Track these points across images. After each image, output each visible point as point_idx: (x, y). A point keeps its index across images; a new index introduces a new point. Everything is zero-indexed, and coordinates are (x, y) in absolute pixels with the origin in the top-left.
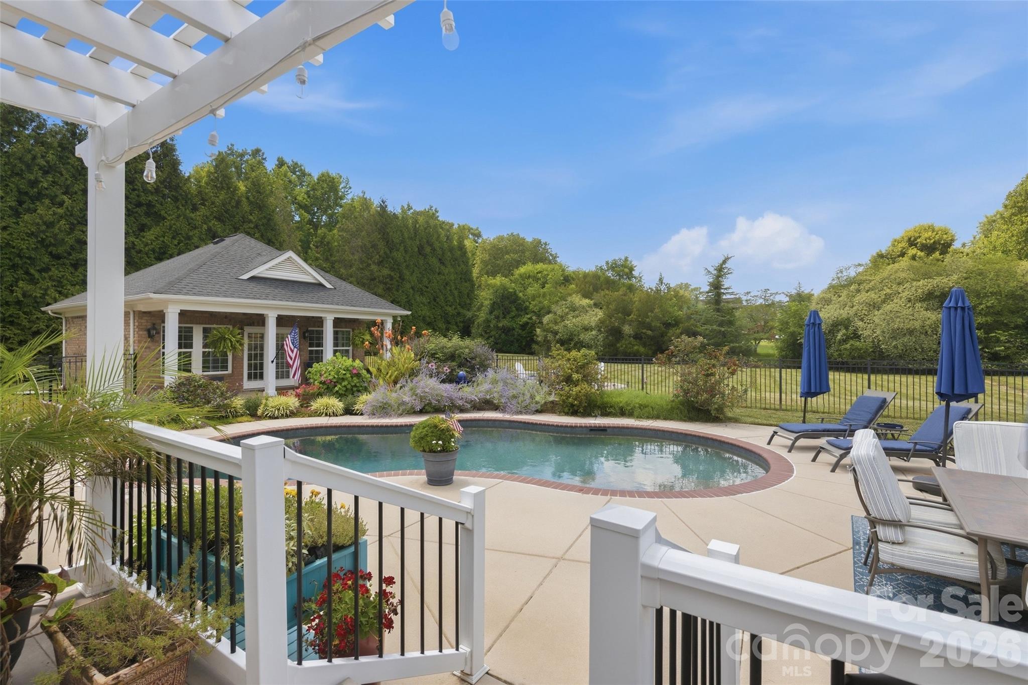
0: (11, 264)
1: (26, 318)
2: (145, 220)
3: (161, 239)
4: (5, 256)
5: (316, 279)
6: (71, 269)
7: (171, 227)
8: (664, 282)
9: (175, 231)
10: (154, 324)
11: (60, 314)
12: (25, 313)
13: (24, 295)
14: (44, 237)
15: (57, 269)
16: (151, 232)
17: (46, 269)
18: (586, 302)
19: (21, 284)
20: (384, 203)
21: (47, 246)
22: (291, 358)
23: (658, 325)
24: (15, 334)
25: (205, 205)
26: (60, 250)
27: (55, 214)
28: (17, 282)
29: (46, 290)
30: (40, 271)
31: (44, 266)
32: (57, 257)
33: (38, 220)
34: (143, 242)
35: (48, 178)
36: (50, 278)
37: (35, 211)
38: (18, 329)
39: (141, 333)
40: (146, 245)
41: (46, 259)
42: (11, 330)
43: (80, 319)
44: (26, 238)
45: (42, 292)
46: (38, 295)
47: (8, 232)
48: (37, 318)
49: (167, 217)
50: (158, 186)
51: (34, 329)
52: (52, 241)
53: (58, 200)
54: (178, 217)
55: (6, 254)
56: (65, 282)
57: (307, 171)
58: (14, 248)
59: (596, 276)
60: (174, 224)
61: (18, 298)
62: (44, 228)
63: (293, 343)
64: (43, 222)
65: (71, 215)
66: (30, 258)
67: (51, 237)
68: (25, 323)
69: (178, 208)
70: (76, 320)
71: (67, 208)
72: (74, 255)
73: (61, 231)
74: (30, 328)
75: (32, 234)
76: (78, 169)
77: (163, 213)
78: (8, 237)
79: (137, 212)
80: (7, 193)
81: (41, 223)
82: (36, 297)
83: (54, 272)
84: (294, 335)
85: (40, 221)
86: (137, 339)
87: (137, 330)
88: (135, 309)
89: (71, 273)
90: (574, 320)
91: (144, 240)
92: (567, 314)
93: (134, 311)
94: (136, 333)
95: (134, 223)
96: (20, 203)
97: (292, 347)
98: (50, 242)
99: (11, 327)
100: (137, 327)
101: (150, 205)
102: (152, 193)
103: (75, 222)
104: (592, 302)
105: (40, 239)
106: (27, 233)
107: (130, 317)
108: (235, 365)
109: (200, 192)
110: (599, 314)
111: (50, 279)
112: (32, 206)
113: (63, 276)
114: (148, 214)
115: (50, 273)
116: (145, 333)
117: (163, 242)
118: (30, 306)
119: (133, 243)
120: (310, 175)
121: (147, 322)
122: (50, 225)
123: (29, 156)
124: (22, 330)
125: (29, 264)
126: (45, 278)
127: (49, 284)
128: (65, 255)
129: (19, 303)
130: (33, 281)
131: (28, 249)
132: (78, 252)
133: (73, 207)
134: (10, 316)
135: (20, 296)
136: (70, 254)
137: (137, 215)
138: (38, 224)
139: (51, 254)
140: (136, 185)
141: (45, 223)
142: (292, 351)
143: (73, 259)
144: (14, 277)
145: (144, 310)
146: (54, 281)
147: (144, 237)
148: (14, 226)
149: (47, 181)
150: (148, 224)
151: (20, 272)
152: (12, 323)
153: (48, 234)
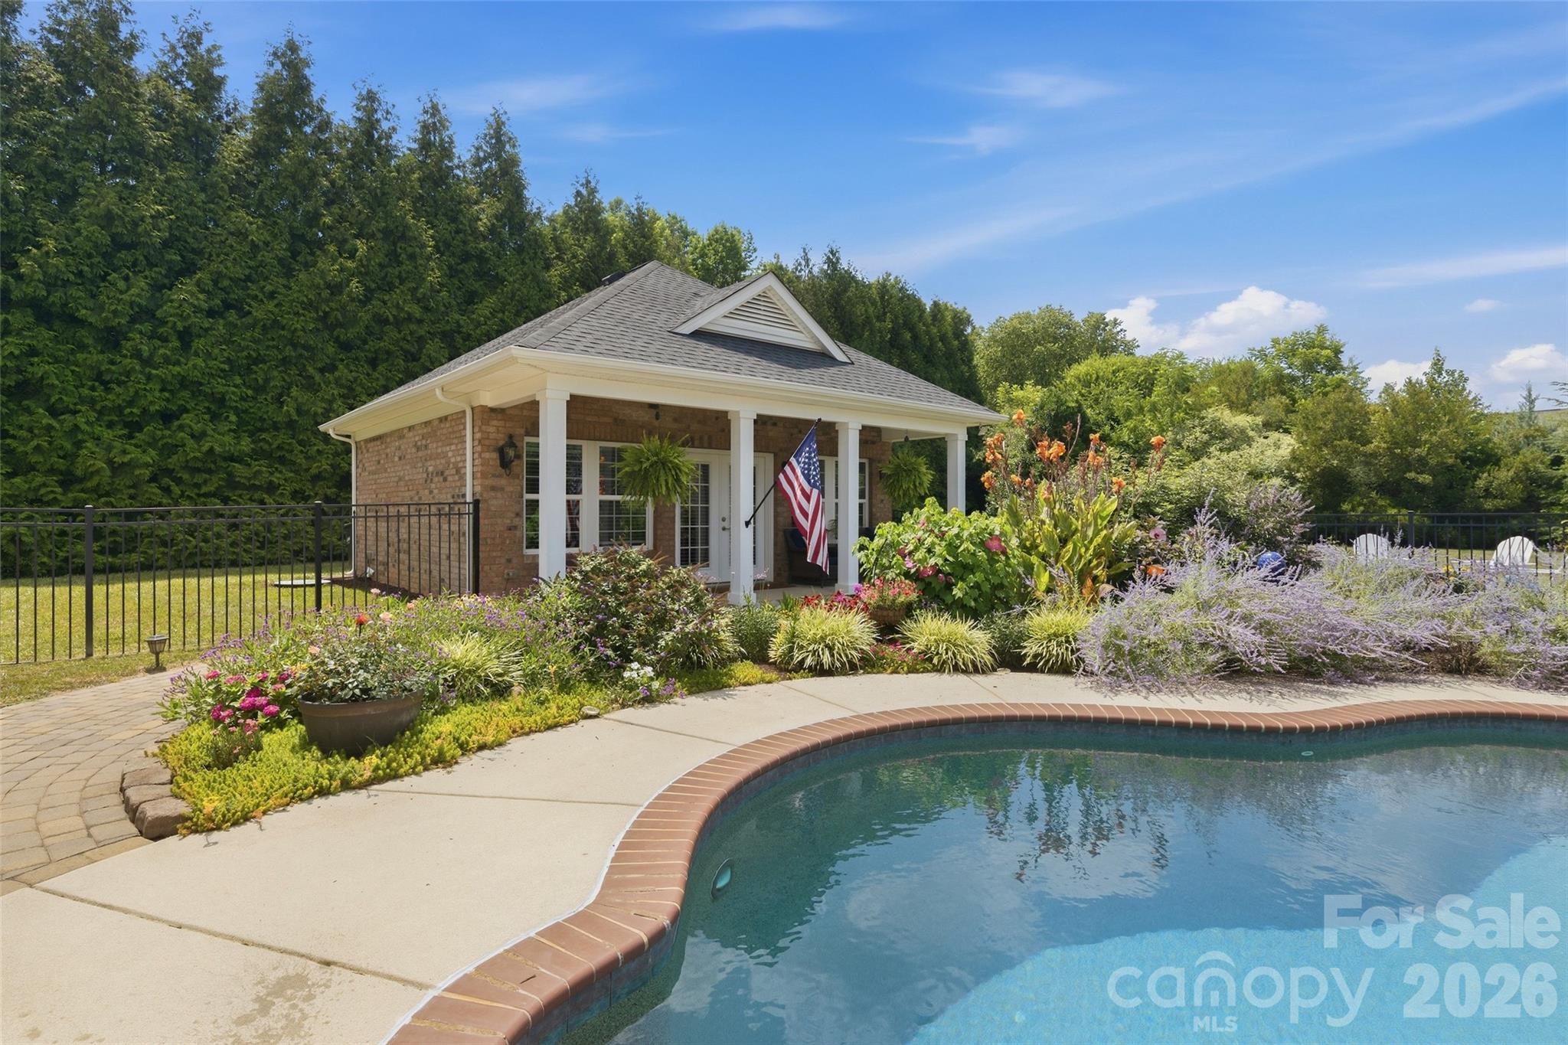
0: (280, 357)
1: (302, 452)
2: (477, 286)
3: (500, 315)
4: (271, 343)
5: (818, 341)
6: (367, 368)
7: (514, 295)
8: (1445, 367)
9: (520, 302)
10: (511, 437)
11: (349, 437)
12: (301, 443)
13: (299, 411)
14: (327, 309)
15: (347, 366)
16: (485, 303)
17: (332, 368)
18: (1242, 420)
19: (294, 391)
20: (834, 255)
21: (331, 328)
22: (805, 514)
23: (1450, 461)
24: (285, 480)
25: (563, 260)
26: (351, 334)
27: (342, 270)
28: (289, 389)
29: (330, 402)
30: (322, 371)
31: (328, 361)
32: (345, 346)
33: (318, 280)
34: (472, 320)
35: (332, 210)
36: (337, 381)
37: (314, 265)
38: (291, 471)
39: (487, 455)
40: (478, 325)
41: (331, 349)
42: (281, 472)
43: (379, 443)
44: (301, 311)
45: (324, 405)
46: (320, 411)
47: (276, 302)
48: (318, 450)
49: (508, 277)
50: (493, 225)
51: (314, 471)
52: (339, 316)
53: (347, 247)
54: (525, 277)
55: (273, 339)
56: (359, 389)
57: (689, 228)
58: (283, 328)
59: (1248, 370)
60: (519, 290)
61: (290, 415)
62: (326, 293)
63: (807, 477)
64: (326, 283)
65: (366, 274)
66: (306, 347)
67: (337, 310)
68: (301, 460)
69: (523, 263)
70: (372, 444)
71: (361, 260)
72: (371, 343)
73: (353, 300)
74: (307, 470)
75: (311, 303)
76: (376, 194)
77: (501, 270)
78: (276, 310)
79: (462, 271)
80: (275, 236)
81: (322, 286)
82: (316, 414)
83: (342, 371)
84: (810, 458)
85: (322, 282)
86: (480, 468)
87: (479, 449)
88: (475, 404)
89: (368, 375)
90: (1224, 457)
91: (474, 316)
92: (1206, 444)
93: (473, 409)
94: (476, 455)
95: (459, 288)
96: (295, 254)
97: (807, 488)
98: (336, 319)
99: (280, 468)
100: (480, 441)
101: (481, 257)
102: (485, 238)
103: (373, 286)
104: (1259, 420)
105: (321, 314)
106: (303, 302)
107: (464, 424)
108: (659, 532)
109: (554, 239)
110: (1286, 445)
111: (336, 383)
112: (310, 258)
113: (356, 379)
114: (480, 275)
115: (337, 374)
116: (495, 455)
117: (502, 320)
118: (307, 429)
119: (458, 322)
120: (694, 234)
121: (498, 432)
122: (336, 289)
123: (306, 172)
124: (296, 472)
125: (306, 359)
126: (330, 382)
127: (336, 392)
128: (359, 342)
129: (291, 425)
130: (311, 387)
131: (303, 330)
132: (378, 339)
133: (369, 260)
134: (280, 448)
135: (293, 412)
136: (365, 342)
137: (461, 276)
138: (318, 287)
139: (337, 340)
140: (462, 223)
141: (328, 286)
142: (808, 498)
143: (369, 351)
144: (284, 380)
145: (491, 404)
146: (342, 386)
147: (473, 313)
148: (283, 291)
149: (331, 214)
150: (480, 291)
151: (294, 371)
152: (282, 460)
153: (332, 304)
